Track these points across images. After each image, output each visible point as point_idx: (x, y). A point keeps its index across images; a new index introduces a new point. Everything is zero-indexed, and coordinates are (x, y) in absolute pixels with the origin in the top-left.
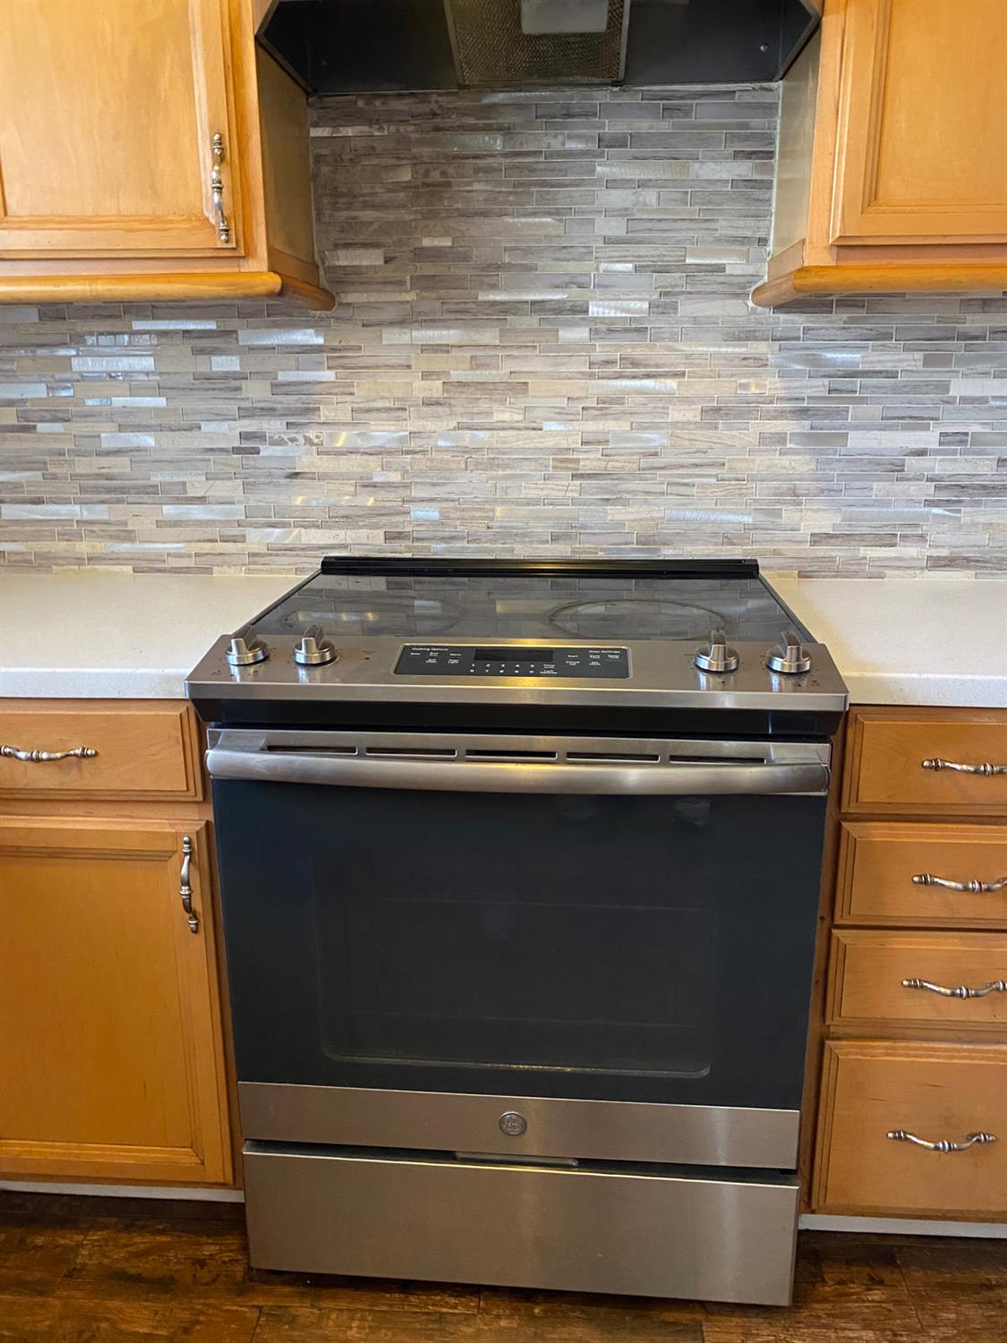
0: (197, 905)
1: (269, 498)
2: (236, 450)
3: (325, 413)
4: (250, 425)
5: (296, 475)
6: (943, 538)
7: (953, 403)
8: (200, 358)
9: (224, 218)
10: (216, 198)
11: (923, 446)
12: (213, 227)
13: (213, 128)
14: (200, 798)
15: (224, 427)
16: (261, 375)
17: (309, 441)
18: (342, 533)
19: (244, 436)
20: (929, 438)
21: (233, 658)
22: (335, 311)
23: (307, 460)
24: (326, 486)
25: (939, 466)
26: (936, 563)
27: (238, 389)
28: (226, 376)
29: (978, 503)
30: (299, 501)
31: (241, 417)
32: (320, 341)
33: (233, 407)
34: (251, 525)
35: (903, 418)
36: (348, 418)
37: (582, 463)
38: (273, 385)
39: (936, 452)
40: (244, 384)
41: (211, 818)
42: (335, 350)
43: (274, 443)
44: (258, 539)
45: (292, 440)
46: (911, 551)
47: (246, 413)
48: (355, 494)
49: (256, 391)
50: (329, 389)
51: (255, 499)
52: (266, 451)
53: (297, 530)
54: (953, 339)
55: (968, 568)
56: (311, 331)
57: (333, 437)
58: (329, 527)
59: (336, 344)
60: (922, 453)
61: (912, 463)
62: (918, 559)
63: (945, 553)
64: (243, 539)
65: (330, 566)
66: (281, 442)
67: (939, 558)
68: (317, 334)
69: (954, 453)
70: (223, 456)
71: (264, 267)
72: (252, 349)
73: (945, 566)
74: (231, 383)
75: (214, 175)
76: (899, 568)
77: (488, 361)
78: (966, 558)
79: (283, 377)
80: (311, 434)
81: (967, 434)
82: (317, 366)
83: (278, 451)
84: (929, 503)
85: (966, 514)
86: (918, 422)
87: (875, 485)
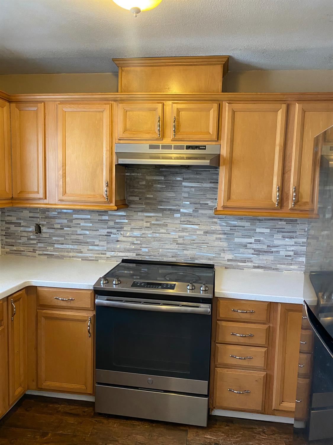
0: (91, 332)
1: (112, 246)
2: (106, 235)
3: (125, 229)
4: (109, 230)
5: (118, 241)
6: (257, 262)
7: (257, 233)
8: (100, 216)
9: (107, 196)
10: (106, 193)
11: (251, 242)
12: (105, 198)
13: (106, 180)
14: (93, 309)
15: (104, 231)
16: (112, 220)
17: (121, 234)
18: (127, 253)
19: (107, 232)
20: (252, 240)
21: (102, 282)
22: (128, 209)
23: (120, 238)
24: (124, 243)
25: (255, 246)
26: (255, 267)
27: (108, 223)
28: (105, 220)
29: (264, 255)
30: (118, 246)
31: (107, 229)
32: (125, 214)
33: (106, 226)
34: (107, 251)
35: (246, 236)
36: (130, 230)
37: (179, 241)
38: (115, 222)
39: (254, 243)
41: (95, 314)
43: (114, 234)
44: (109, 254)
45: (118, 234)
46: (250, 264)
47: (108, 228)
48: (130, 245)
49: (111, 224)
50: (127, 224)
51: (109, 246)
52: (112, 236)
53: (117, 253)
54: (256, 220)
55: (262, 269)
56: (123, 212)
57: (127, 234)
58: (124, 252)
59: (128, 215)
60: (251, 243)
61: (248, 245)
62: (251, 266)
63: (257, 265)
64: (105, 254)
65: (124, 261)
66: (115, 234)
67: (256, 266)
68: (124, 213)
69: (258, 244)
70: (102, 236)
71: (114, 205)
72: (111, 215)
73: (257, 268)
75: (106, 189)
76: (247, 268)
77: (160, 220)
78: (262, 266)
79: (117, 221)
80: (122, 233)
81: (260, 240)
82: (124, 219)
83: (115, 236)
84: (253, 254)
85: (261, 257)
86: (250, 237)
87: (241, 249)
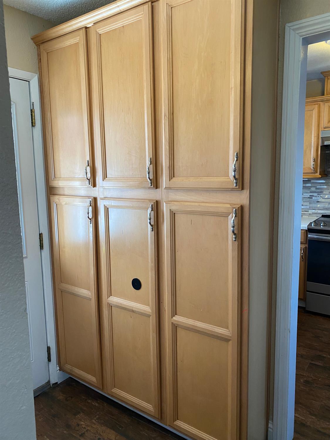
0: (303, 257)
1: (314, 205)
2: (309, 198)
3: (324, 193)
4: (311, 194)
5: (318, 202)
8: (304, 184)
9: (314, 169)
10: (313, 166)
12: (312, 169)
13: (314, 157)
14: (305, 243)
15: (307, 194)
16: (314, 187)
17: (321, 197)
18: (325, 211)
19: (310, 196)
21: (313, 224)
22: (328, 178)
23: (320, 200)
24: (323, 204)
27: (310, 189)
28: (308, 187)
30: (318, 206)
31: (310, 193)
32: (325, 182)
33: (309, 191)
34: (309, 209)
36: (328, 193)
38: (316, 188)
40: (311, 188)
41: (307, 246)
42: (327, 183)
43: (315, 197)
44: (311, 212)
45: (318, 196)
47: (311, 192)
48: (328, 205)
49: (313, 189)
50: (326, 189)
51: (311, 205)
52: (314, 198)
53: (317, 210)
56: (323, 180)
57: (326, 196)
58: (323, 210)
64: (308, 211)
65: (323, 216)
66: (316, 197)
68: (324, 181)
70: (306, 199)
71: (319, 174)
72: (313, 183)
74: (309, 188)
75: (313, 163)
79: (318, 187)
80: (322, 196)
82: (324, 185)
83: (316, 198)
